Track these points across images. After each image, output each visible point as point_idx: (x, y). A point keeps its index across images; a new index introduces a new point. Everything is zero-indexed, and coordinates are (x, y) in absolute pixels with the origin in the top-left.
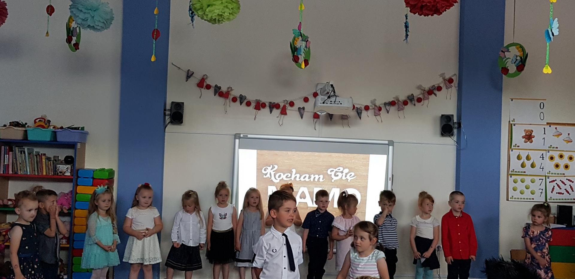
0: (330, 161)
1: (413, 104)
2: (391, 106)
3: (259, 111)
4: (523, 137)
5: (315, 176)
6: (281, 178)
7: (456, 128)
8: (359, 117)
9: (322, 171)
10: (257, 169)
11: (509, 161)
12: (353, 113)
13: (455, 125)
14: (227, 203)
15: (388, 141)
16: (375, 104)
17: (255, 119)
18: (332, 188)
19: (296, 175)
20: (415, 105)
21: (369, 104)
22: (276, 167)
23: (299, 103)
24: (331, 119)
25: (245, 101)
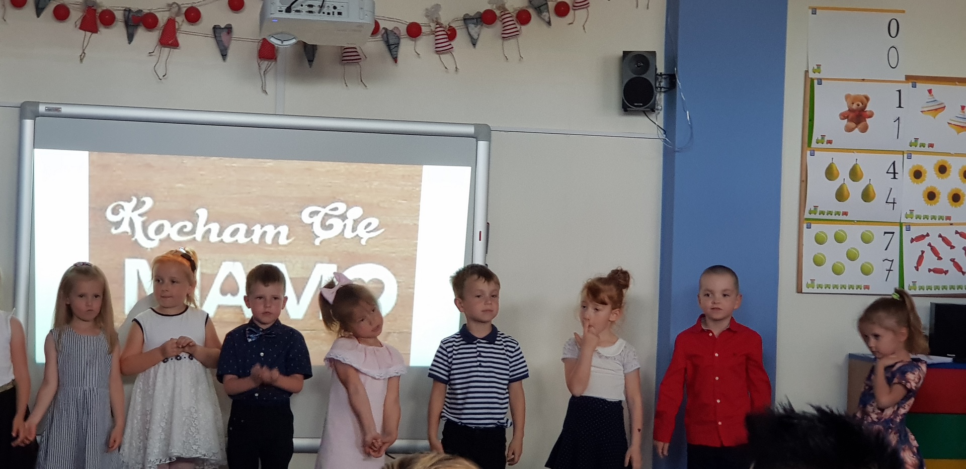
0: (309, 185)
1: (543, 19)
2: (482, 25)
3: (94, 34)
4: (844, 116)
5: (265, 228)
6: (163, 235)
7: (663, 90)
8: (392, 55)
9: (287, 213)
10: (91, 209)
11: (804, 184)
12: (375, 46)
13: (661, 82)
15: (475, 125)
16: (436, 17)
17: (81, 60)
18: (316, 262)
19: (207, 227)
20: (549, 23)
21: (420, 19)
22: (149, 202)
23: (216, 15)
24: (311, 61)
25: (52, 6)
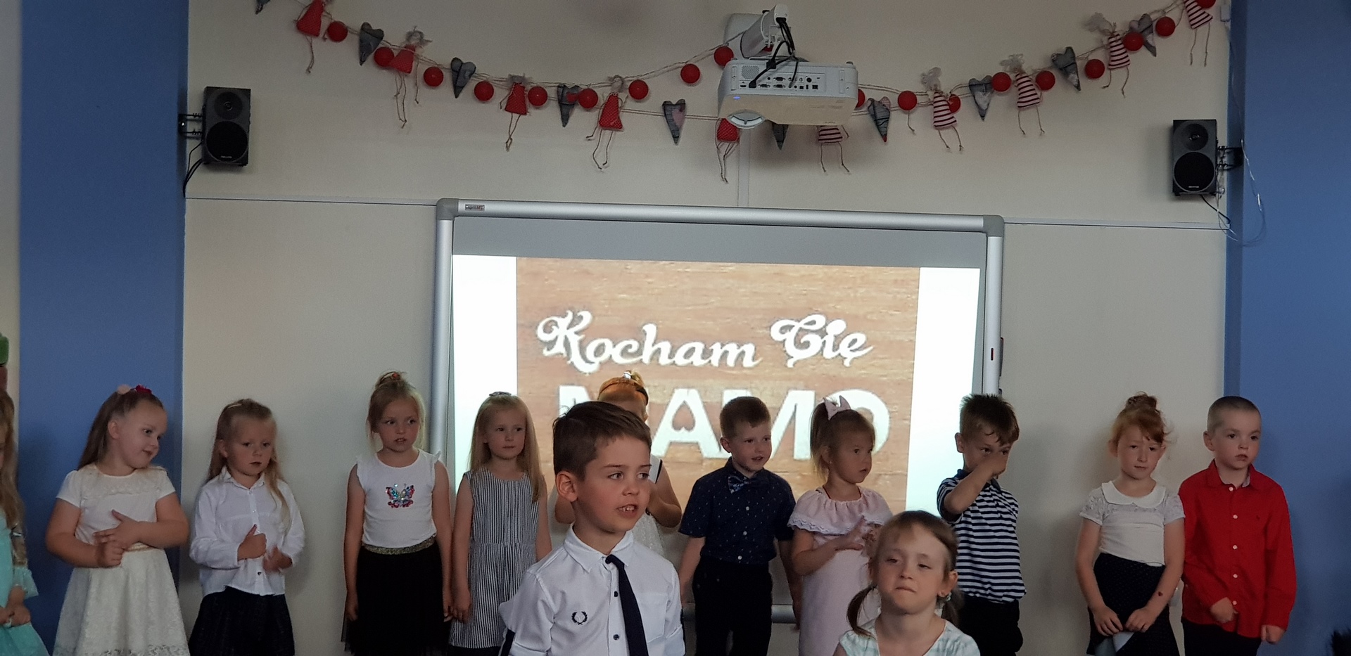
0: (779, 294)
1: (1071, 83)
2: (992, 92)
3: (522, 117)
5: (727, 347)
6: (604, 357)
8: (880, 132)
9: (752, 328)
10: (519, 326)
12: (859, 121)
13: (1223, 157)
14: (414, 448)
15: (985, 217)
16: (935, 85)
17: (508, 148)
18: (789, 389)
19: (656, 347)
20: (1078, 87)
21: (915, 87)
22: (587, 317)
23: (665, 88)
24: (780, 142)
25: (472, 84)
